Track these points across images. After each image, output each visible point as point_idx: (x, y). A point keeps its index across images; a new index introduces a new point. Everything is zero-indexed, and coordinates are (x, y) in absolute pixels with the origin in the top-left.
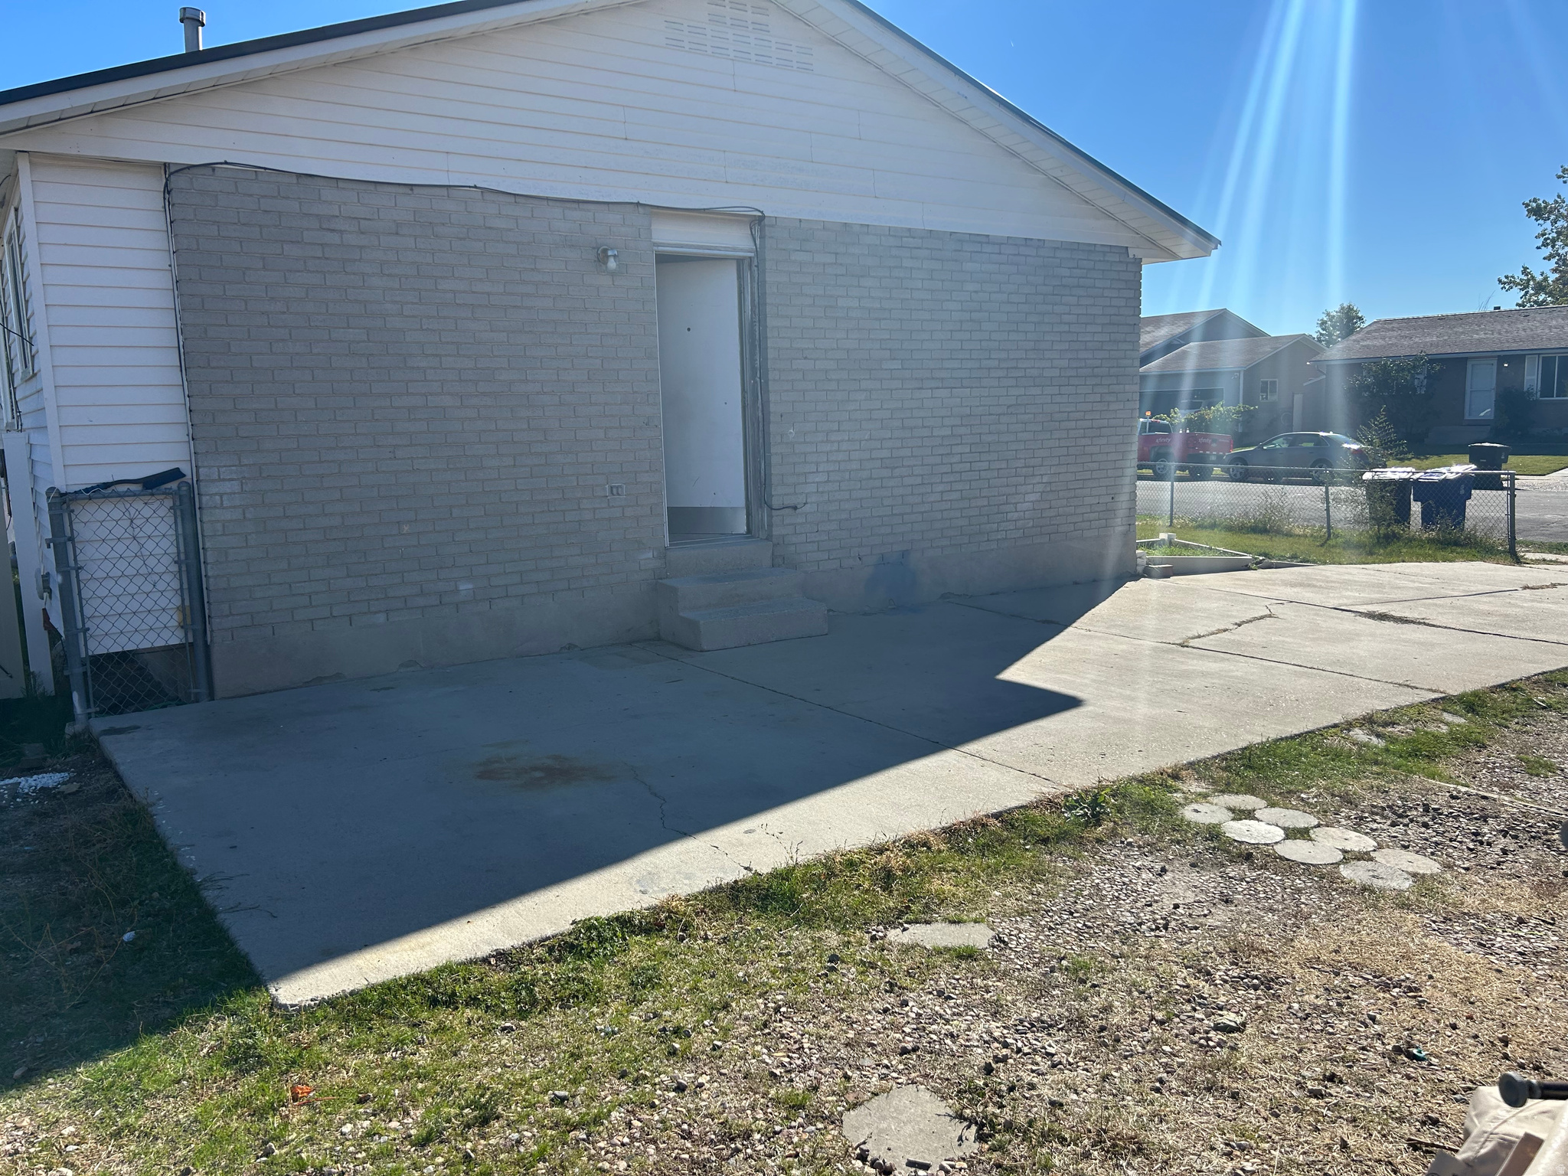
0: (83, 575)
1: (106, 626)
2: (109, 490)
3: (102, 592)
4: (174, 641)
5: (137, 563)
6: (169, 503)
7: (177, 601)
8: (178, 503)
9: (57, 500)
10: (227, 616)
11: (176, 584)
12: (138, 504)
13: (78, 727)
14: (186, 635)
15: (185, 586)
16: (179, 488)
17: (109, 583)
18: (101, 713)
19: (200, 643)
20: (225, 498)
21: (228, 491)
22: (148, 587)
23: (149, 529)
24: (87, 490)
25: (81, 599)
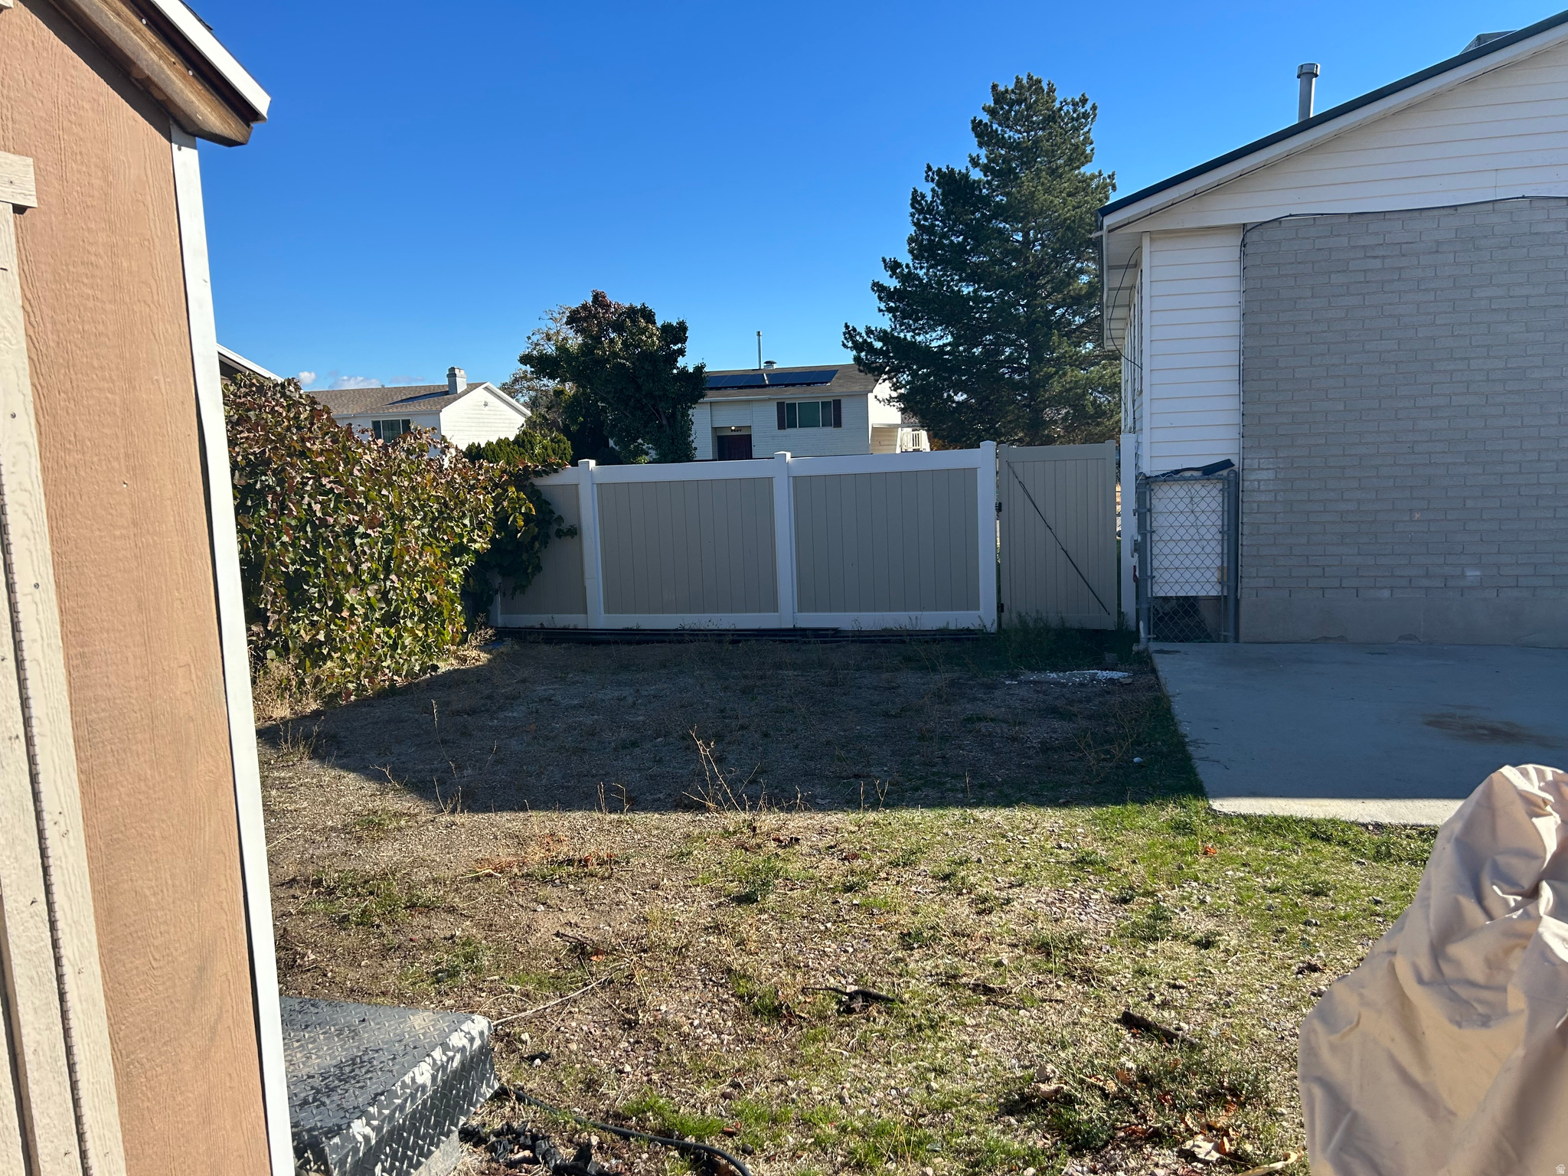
0: (1155, 537)
1: (1166, 576)
2: (1178, 475)
3: (1166, 551)
4: (1213, 593)
5: (1193, 531)
6: (1220, 486)
7: (1218, 562)
8: (1226, 487)
9: (1144, 482)
10: (1254, 578)
11: (1218, 549)
12: (1198, 486)
13: (1141, 647)
14: (1222, 590)
15: (1226, 551)
16: (1228, 474)
17: (1172, 544)
18: (1156, 639)
19: (1232, 597)
20: (1262, 483)
21: (1265, 478)
22: (1198, 550)
23: (1203, 505)
24: (1163, 475)
25: (1151, 554)
